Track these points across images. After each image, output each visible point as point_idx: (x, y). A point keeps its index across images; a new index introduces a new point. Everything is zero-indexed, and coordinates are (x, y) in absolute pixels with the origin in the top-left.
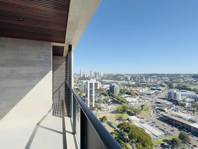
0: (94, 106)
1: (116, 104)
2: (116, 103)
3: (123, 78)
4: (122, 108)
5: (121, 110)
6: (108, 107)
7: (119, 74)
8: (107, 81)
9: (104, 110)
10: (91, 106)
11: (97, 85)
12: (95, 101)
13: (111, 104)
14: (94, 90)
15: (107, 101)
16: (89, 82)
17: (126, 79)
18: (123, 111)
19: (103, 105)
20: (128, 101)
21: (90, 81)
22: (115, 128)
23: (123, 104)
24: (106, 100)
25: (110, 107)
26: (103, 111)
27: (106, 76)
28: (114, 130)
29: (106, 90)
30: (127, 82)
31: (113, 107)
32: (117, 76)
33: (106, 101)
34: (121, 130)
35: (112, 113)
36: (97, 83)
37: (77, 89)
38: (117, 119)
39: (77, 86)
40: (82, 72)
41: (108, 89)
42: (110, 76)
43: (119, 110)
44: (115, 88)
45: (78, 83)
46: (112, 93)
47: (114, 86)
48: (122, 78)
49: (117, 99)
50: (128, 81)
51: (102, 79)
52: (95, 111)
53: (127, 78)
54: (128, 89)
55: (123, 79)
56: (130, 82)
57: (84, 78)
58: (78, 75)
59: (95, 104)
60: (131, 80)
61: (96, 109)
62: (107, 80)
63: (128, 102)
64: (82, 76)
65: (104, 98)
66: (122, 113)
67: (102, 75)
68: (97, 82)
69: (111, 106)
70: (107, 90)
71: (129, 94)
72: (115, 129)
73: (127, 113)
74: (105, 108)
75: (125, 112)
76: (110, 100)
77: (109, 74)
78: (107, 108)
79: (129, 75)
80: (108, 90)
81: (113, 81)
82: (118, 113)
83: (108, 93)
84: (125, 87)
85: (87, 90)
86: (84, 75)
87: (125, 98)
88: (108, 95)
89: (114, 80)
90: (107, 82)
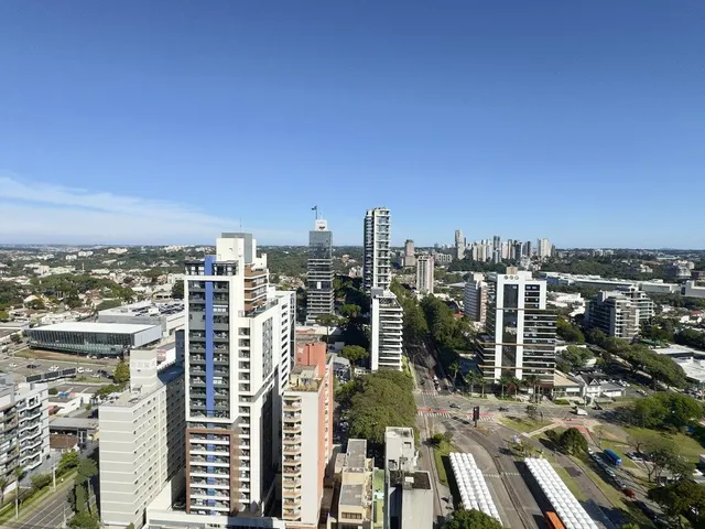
0: (519, 375)
1: (625, 384)
2: (625, 379)
3: (651, 266)
4: (659, 407)
5: (654, 416)
6: (587, 389)
7: (626, 250)
8: (571, 279)
9: (567, 398)
10: (508, 374)
11: (538, 294)
12: (525, 359)
13: (598, 378)
14: (521, 315)
15: (580, 361)
16: (502, 280)
17: (669, 273)
18: (665, 420)
19: (559, 379)
20: (688, 375)
21: (506, 278)
22: (628, 492)
23: (665, 386)
24: (572, 360)
25: (593, 392)
26: (558, 402)
27: (561, 256)
28: (626, 503)
29: (571, 317)
30: (672, 288)
31: (609, 394)
32: (618, 257)
33: (570, 364)
34: (670, 513)
35: (609, 418)
36: (538, 287)
37: (449, 304)
38: (638, 455)
39: (444, 291)
40: (461, 239)
41: (581, 310)
42: (581, 258)
43: (648, 411)
44: (618, 311)
45: (447, 280)
46: (601, 333)
47: (611, 303)
48: (644, 269)
49: (630, 360)
50: (679, 282)
51: (545, 267)
52: (527, 397)
53: (676, 270)
54: (685, 319)
55: (651, 271)
56: (693, 287)
57: (470, 264)
58: (447, 251)
59: (524, 371)
60: (694, 276)
61: (531, 391)
62: (569, 275)
63: (690, 380)
64: (461, 256)
65: (564, 348)
66: (659, 427)
67: (546, 252)
68: (536, 282)
69: (599, 389)
70: (573, 314)
71: (690, 346)
72: (628, 499)
73: (691, 437)
74: (568, 390)
75: (677, 426)
76: (592, 362)
77: (577, 250)
78: (578, 394)
79: (684, 255)
80: (579, 317)
81: (598, 279)
82: (640, 426)
83: (582, 330)
84: (666, 309)
85: (495, 311)
86: (469, 252)
87: (673, 359)
88: (581, 336)
89: (604, 276)
90: (570, 282)
